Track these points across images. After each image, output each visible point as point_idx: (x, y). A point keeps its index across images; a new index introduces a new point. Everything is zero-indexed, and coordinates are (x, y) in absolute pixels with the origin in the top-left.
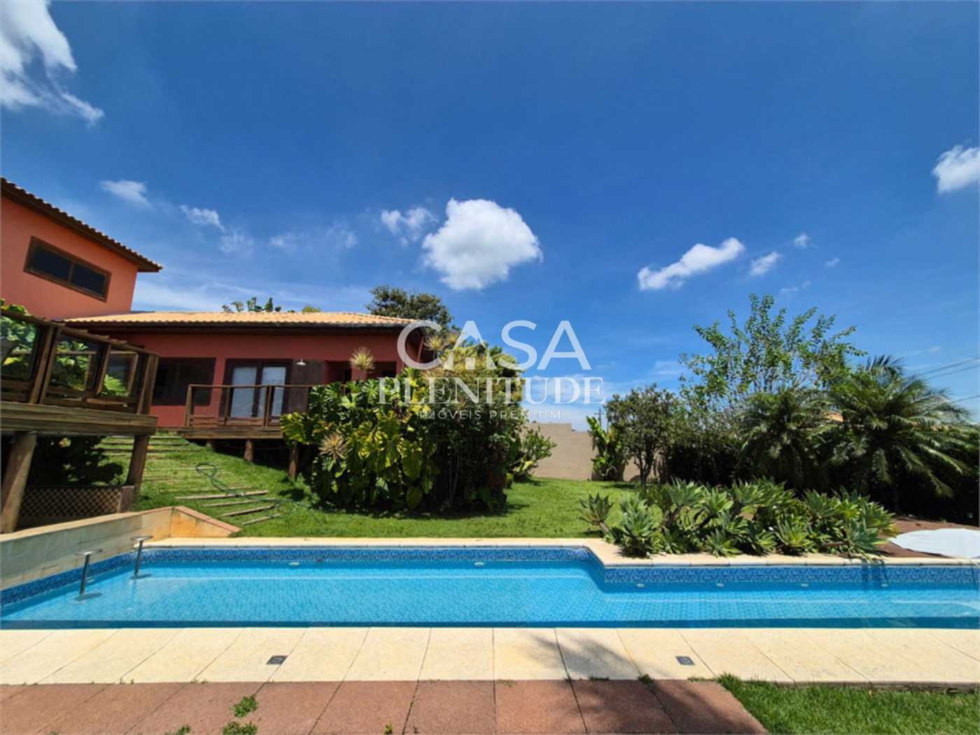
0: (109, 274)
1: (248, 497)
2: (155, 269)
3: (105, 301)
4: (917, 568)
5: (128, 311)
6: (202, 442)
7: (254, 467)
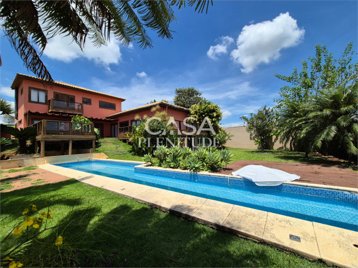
0: (115, 104)
1: (120, 152)
2: (124, 100)
3: (115, 110)
4: (208, 176)
5: (121, 111)
6: (121, 140)
7: (128, 145)
